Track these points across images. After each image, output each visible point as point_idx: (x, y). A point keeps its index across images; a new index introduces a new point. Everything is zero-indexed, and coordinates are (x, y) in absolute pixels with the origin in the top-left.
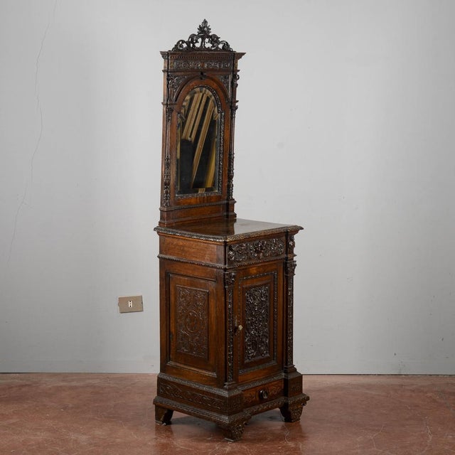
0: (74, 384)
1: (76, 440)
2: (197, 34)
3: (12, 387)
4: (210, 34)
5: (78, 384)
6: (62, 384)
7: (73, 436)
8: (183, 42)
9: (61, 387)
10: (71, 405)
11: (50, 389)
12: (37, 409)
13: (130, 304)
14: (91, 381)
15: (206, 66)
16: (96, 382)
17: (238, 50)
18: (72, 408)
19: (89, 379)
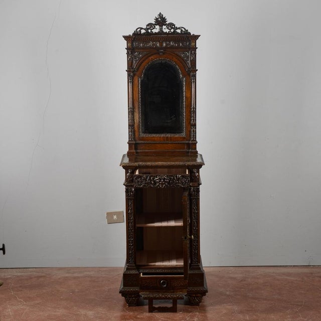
0: (76, 275)
1: (85, 315)
2: (154, 23)
3: (31, 278)
4: (167, 23)
5: (79, 275)
6: (67, 275)
7: (83, 312)
8: (142, 28)
9: (67, 277)
10: (77, 290)
11: (59, 279)
12: (53, 293)
13: (115, 217)
14: (88, 273)
15: (164, 45)
16: (92, 273)
17: (196, 34)
18: (78, 292)
19: (86, 271)
